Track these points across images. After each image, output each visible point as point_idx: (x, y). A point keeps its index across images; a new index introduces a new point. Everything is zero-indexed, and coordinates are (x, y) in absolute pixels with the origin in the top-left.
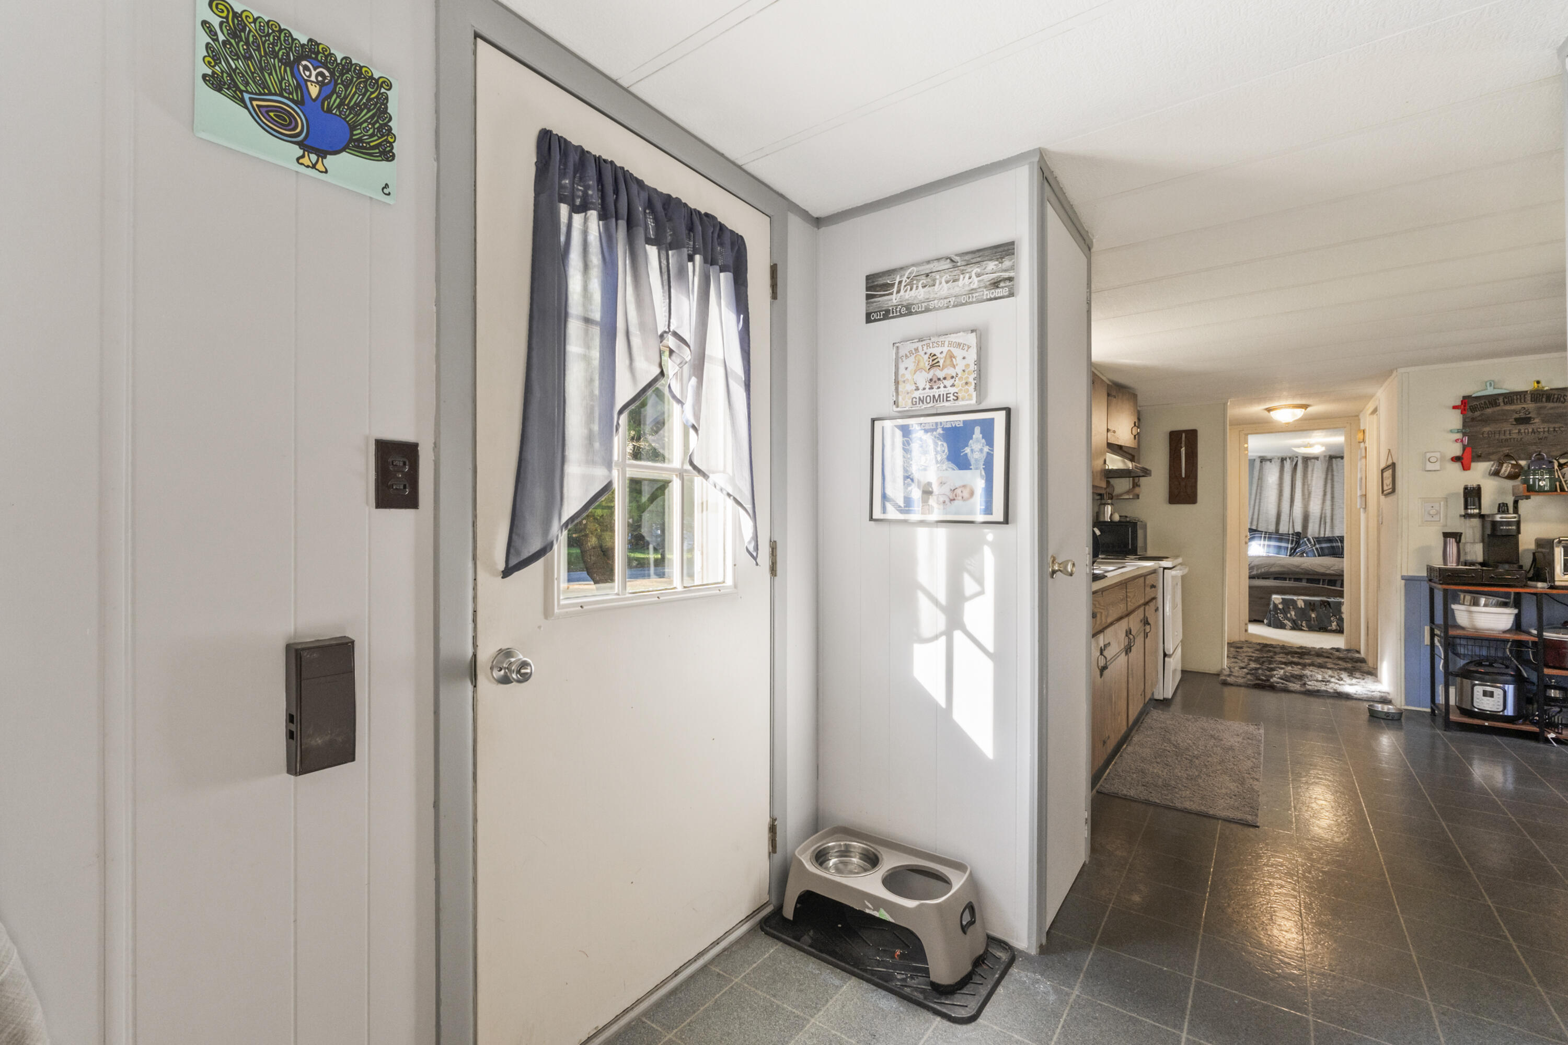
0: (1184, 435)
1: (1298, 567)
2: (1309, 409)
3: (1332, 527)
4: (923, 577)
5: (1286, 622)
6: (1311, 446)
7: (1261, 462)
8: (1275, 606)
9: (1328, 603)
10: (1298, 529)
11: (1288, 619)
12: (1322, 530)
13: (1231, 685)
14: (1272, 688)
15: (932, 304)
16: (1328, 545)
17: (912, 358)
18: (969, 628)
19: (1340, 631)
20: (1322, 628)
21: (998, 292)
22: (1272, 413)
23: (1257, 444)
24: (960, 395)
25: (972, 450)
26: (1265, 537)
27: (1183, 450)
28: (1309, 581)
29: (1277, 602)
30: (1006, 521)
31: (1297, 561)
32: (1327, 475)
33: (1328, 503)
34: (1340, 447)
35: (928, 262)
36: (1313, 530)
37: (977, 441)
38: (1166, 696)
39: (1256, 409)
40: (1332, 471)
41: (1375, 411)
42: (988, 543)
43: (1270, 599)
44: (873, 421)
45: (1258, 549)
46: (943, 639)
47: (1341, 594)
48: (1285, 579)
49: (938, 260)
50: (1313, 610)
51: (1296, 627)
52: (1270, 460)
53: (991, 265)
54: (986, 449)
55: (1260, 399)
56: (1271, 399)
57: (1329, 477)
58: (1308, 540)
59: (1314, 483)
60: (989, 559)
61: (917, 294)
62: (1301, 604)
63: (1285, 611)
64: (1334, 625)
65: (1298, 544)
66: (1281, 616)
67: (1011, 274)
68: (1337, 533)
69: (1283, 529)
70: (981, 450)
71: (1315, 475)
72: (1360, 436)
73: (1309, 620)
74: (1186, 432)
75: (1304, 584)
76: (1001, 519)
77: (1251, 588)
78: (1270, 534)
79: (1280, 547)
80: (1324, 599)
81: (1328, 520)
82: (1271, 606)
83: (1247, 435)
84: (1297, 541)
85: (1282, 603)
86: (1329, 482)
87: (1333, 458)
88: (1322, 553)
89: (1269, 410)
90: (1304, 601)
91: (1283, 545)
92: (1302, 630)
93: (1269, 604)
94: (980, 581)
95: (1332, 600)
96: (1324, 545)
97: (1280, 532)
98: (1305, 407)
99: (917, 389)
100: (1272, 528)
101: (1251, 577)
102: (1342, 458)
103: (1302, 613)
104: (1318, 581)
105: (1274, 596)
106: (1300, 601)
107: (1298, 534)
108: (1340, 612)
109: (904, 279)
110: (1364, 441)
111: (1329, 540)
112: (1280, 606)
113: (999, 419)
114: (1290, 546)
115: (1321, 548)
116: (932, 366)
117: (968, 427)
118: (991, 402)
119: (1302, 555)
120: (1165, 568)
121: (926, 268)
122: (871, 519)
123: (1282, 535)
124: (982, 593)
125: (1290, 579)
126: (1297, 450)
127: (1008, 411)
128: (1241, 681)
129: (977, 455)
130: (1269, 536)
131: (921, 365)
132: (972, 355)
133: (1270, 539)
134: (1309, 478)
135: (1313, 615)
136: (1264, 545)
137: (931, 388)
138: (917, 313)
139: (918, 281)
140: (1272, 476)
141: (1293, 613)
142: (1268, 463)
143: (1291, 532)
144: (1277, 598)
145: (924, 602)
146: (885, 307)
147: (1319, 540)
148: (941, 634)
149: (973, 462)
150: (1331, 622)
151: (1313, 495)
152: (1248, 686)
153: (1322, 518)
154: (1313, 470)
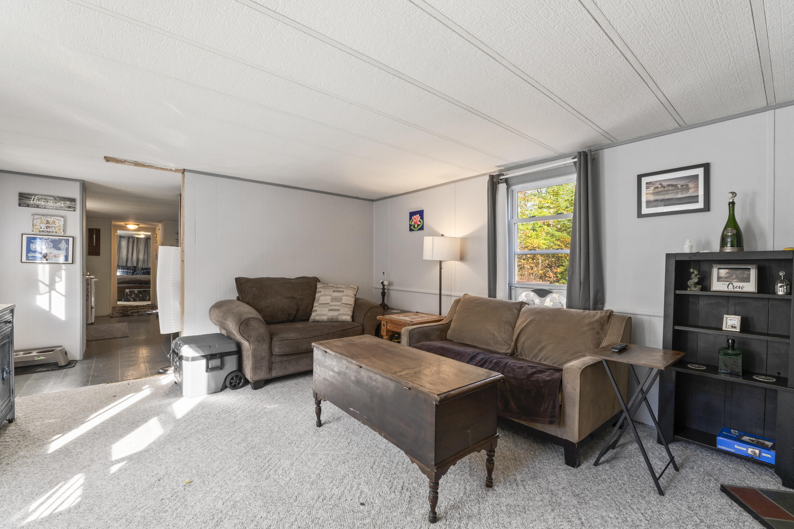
0: (95, 230)
1: (135, 279)
2: (140, 226)
3: (147, 264)
4: (41, 277)
5: (131, 299)
6: (140, 235)
7: (120, 238)
8: (127, 293)
9: (146, 290)
10: (135, 265)
11: (132, 298)
12: (144, 265)
13: (114, 317)
14: (128, 316)
15: (47, 207)
16: (146, 271)
17: (39, 220)
18: (57, 290)
19: (149, 300)
20: (144, 300)
21: (70, 209)
22: (127, 225)
23: (120, 232)
24: (57, 232)
25: (62, 246)
26: (122, 268)
27: (94, 236)
28: (139, 284)
29: (127, 292)
30: (72, 263)
31: (134, 276)
32: (145, 245)
33: (146, 255)
34: (150, 236)
35: (46, 196)
36: (140, 265)
37: (63, 244)
38: (92, 322)
39: (122, 223)
40: (147, 244)
41: (159, 229)
42: (64, 269)
43: (124, 291)
44: (22, 234)
45: (119, 273)
46: (48, 294)
47: (150, 287)
48: (130, 284)
49: (50, 196)
50: (140, 294)
51: (135, 300)
52: (124, 237)
53: (68, 203)
54: (66, 246)
55: (123, 221)
56: (127, 222)
57: (146, 246)
58: (139, 269)
59: (141, 247)
60: (63, 273)
61: (42, 203)
62: (136, 292)
63: (130, 295)
64: (148, 298)
65: (135, 271)
66: (129, 297)
67: (74, 206)
68: (149, 267)
69: (129, 265)
70: (65, 246)
71: (141, 245)
72: (155, 236)
73: (139, 297)
74: (96, 229)
75: (137, 285)
76: (71, 263)
77: (118, 287)
78: (124, 267)
79: (128, 272)
80: (145, 289)
81: (146, 262)
82: (125, 294)
83: (117, 230)
84: (134, 270)
85: (129, 292)
86: (146, 247)
87: (147, 239)
88: (144, 274)
89: (126, 224)
90: (137, 291)
91: (129, 271)
92: (136, 301)
93: (124, 293)
94: (60, 278)
95: (147, 289)
96: (144, 271)
97: (128, 266)
98: (138, 225)
99: (41, 228)
100: (124, 264)
101: (118, 283)
102: (150, 239)
103: (137, 295)
104: (142, 284)
105: (126, 290)
106: (136, 291)
107: (135, 267)
108: (149, 293)
109: (36, 198)
110: (156, 237)
111: (146, 269)
112: (129, 293)
113: (71, 239)
114: (132, 271)
115: (144, 272)
116: (47, 223)
117: (60, 241)
118: (67, 234)
119: (136, 275)
120: (91, 278)
121: (46, 197)
122: (21, 262)
123: (128, 267)
124: (61, 281)
125: (132, 283)
126: (135, 236)
127: (73, 237)
128: (117, 315)
129: (63, 247)
130: (123, 268)
131: (43, 222)
132: (62, 223)
133: (124, 269)
134: (139, 245)
135: (141, 296)
136: (121, 271)
137: (47, 229)
138: (41, 208)
139: (42, 200)
140: (124, 243)
141: (133, 295)
142: (123, 238)
143: (132, 266)
144: (127, 291)
145: (41, 285)
146: (28, 203)
147: (142, 269)
148: (48, 292)
149: (62, 248)
150: (146, 297)
151: (140, 252)
152: (120, 317)
153: (144, 261)
154: (140, 243)
